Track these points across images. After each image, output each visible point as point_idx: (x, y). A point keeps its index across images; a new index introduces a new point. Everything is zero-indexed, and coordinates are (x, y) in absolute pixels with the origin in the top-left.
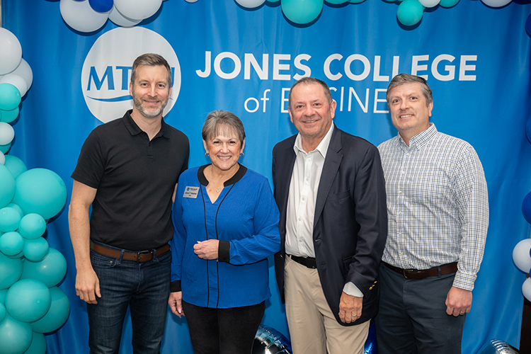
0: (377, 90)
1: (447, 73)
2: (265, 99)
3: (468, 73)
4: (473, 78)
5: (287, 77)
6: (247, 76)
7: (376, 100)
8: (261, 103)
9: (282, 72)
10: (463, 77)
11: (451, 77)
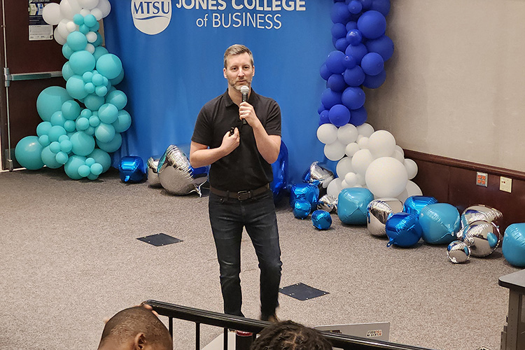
0: (258, 15)
1: (290, 6)
2: (206, 20)
3: (301, 6)
4: (304, 9)
5: (215, 8)
6: (197, 8)
7: (259, 21)
8: (204, 21)
9: (213, 5)
10: (298, 9)
11: (292, 9)
